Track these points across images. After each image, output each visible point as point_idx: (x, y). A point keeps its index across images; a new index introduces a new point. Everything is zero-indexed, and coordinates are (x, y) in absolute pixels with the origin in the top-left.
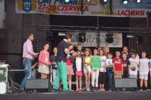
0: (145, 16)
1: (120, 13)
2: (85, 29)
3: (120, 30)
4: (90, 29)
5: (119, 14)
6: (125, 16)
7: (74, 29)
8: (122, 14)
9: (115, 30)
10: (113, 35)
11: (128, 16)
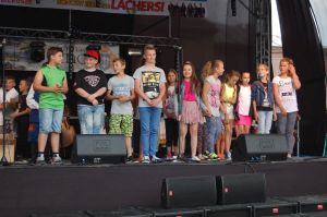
0: (166, 13)
1: (116, 5)
2: (43, 35)
3: (114, 39)
4: (55, 34)
5: (113, 8)
6: (125, 12)
7: (19, 33)
8: (119, 6)
9: (105, 38)
10: (100, 48)
11: (131, 12)
